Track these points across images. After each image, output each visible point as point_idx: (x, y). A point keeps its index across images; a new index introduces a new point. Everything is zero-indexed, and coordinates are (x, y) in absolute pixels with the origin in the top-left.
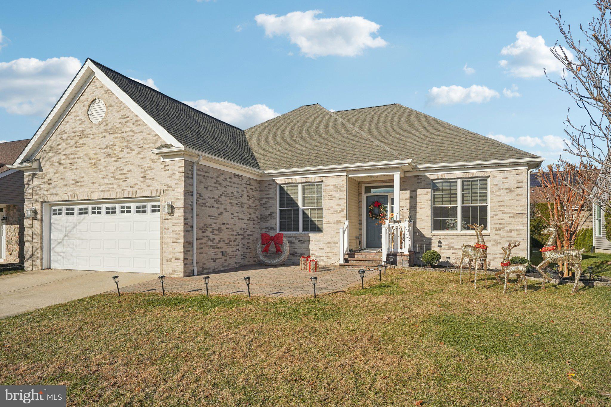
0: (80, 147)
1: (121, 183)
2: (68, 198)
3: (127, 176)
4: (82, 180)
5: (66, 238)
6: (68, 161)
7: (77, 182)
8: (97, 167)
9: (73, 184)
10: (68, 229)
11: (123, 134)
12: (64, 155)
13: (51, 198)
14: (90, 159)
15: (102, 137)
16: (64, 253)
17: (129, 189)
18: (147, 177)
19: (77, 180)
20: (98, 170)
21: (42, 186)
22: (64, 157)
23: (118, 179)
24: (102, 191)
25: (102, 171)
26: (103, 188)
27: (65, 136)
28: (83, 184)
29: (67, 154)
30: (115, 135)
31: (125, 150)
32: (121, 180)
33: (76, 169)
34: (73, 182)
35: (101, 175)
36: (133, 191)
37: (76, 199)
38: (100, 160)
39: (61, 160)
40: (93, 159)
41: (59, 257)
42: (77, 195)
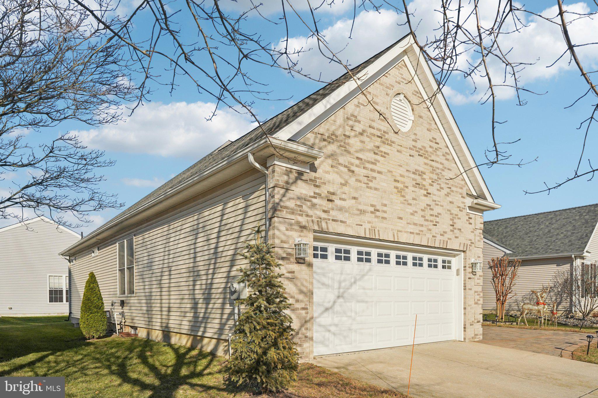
0: (382, 156)
1: (431, 227)
2: (365, 234)
3: (438, 219)
4: (385, 209)
5: (341, 300)
6: (365, 172)
7: (378, 211)
8: (404, 196)
9: (372, 212)
10: (343, 284)
11: (433, 163)
12: (358, 158)
13: (334, 227)
14: (395, 181)
15: (410, 156)
16: (336, 325)
17: (439, 237)
18: (455, 226)
19: (378, 208)
20: (405, 200)
21: (315, 201)
22: (357, 162)
23: (427, 220)
24: (411, 233)
25: (410, 204)
26: (411, 228)
27: (359, 128)
28: (385, 215)
29: (361, 159)
30: (426, 161)
31: (434, 184)
32: (432, 223)
33: (376, 189)
34: (372, 209)
35: (410, 210)
36: (444, 241)
37: (377, 237)
38: (407, 187)
39: (352, 164)
40: (398, 181)
41: (327, 334)
42: (379, 231)
